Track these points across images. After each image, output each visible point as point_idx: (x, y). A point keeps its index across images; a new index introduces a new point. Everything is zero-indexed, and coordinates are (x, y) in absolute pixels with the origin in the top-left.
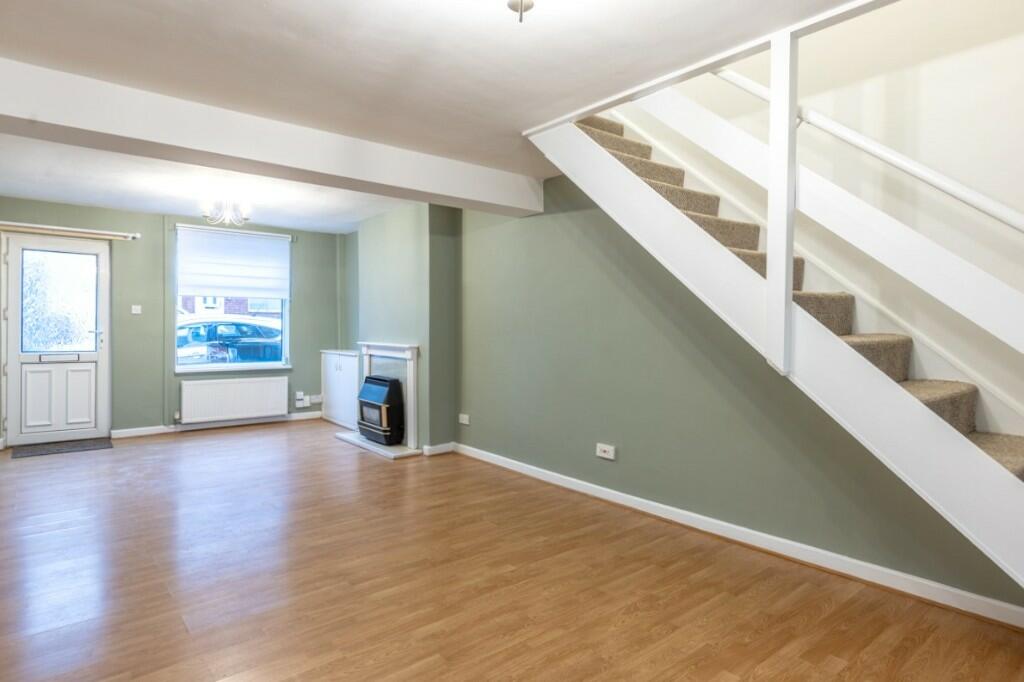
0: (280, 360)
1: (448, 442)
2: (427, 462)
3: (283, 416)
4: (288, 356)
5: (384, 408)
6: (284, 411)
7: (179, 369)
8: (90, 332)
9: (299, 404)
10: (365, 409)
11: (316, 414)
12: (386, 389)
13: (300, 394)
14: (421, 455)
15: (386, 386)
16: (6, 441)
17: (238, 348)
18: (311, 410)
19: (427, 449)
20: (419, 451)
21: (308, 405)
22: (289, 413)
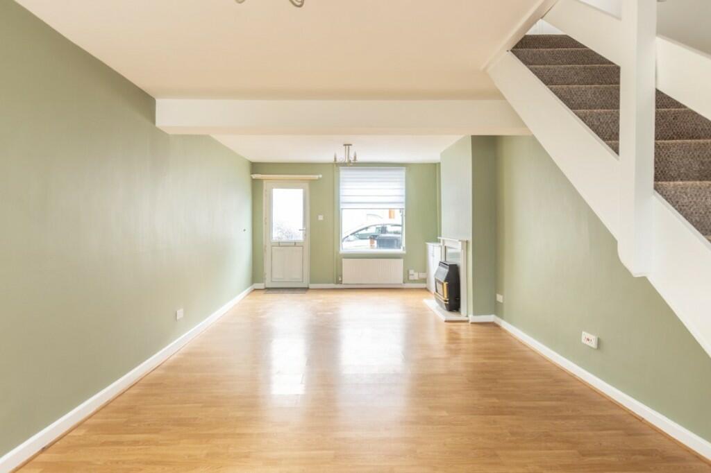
0: (400, 248)
1: (490, 314)
2: (471, 327)
3: (401, 284)
4: (404, 246)
5: (445, 284)
6: (402, 282)
7: (342, 251)
8: (300, 230)
9: (411, 278)
10: (437, 283)
11: (423, 285)
12: (447, 270)
13: (411, 272)
14: (467, 321)
15: (446, 268)
16: (265, 285)
17: (377, 240)
18: (419, 283)
19: (472, 318)
20: (466, 319)
21: (416, 278)
22: (404, 282)
